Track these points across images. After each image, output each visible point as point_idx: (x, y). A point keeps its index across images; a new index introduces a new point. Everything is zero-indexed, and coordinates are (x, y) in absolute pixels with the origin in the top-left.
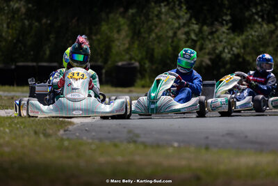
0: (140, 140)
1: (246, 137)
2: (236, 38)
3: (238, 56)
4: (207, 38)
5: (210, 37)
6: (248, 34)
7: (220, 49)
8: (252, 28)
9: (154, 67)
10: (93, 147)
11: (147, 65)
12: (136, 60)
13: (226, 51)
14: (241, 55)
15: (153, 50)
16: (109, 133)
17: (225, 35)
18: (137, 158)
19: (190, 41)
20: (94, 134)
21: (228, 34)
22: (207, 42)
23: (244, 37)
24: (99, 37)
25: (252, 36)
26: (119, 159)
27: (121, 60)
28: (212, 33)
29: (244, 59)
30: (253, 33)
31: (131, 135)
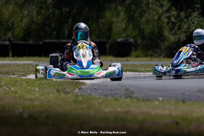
0: (134, 95)
4: (183, 20)
5: (185, 20)
9: (144, 42)
10: (100, 101)
11: (139, 41)
12: (131, 37)
15: (143, 30)
16: (112, 90)
17: (196, 19)
18: (132, 109)
19: (171, 23)
20: (100, 91)
21: (198, 18)
22: (183, 24)
26: (119, 109)
27: (120, 38)
28: (187, 17)
31: (128, 92)
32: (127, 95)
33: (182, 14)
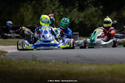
1: (85, 57)
2: (81, 14)
3: (82, 22)
4: (68, 14)
5: (69, 13)
6: (86, 12)
7: (74, 19)
8: (88, 9)
10: (17, 63)
12: (36, 24)
13: (76, 19)
14: (83, 21)
16: (24, 56)
17: (75, 13)
18: (36, 67)
19: (60, 16)
20: (17, 57)
21: (77, 12)
22: (68, 16)
23: (84, 13)
24: (19, 14)
25: (88, 13)
26: (28, 68)
28: (70, 12)
29: (84, 23)
30: (88, 12)
31: (33, 57)
32: (33, 59)
33: (67, 10)
